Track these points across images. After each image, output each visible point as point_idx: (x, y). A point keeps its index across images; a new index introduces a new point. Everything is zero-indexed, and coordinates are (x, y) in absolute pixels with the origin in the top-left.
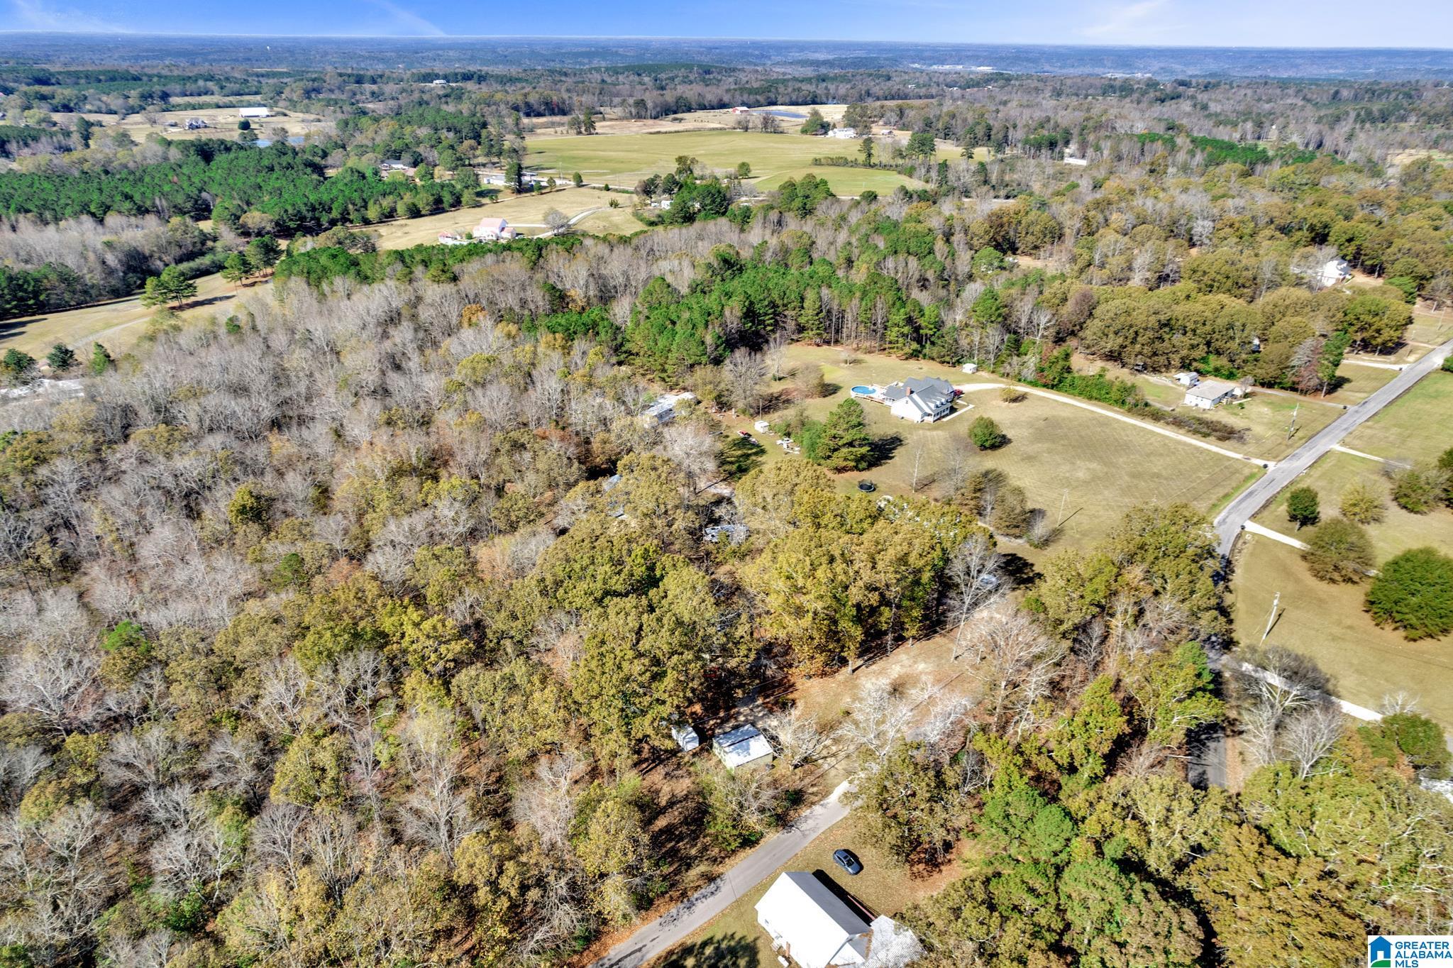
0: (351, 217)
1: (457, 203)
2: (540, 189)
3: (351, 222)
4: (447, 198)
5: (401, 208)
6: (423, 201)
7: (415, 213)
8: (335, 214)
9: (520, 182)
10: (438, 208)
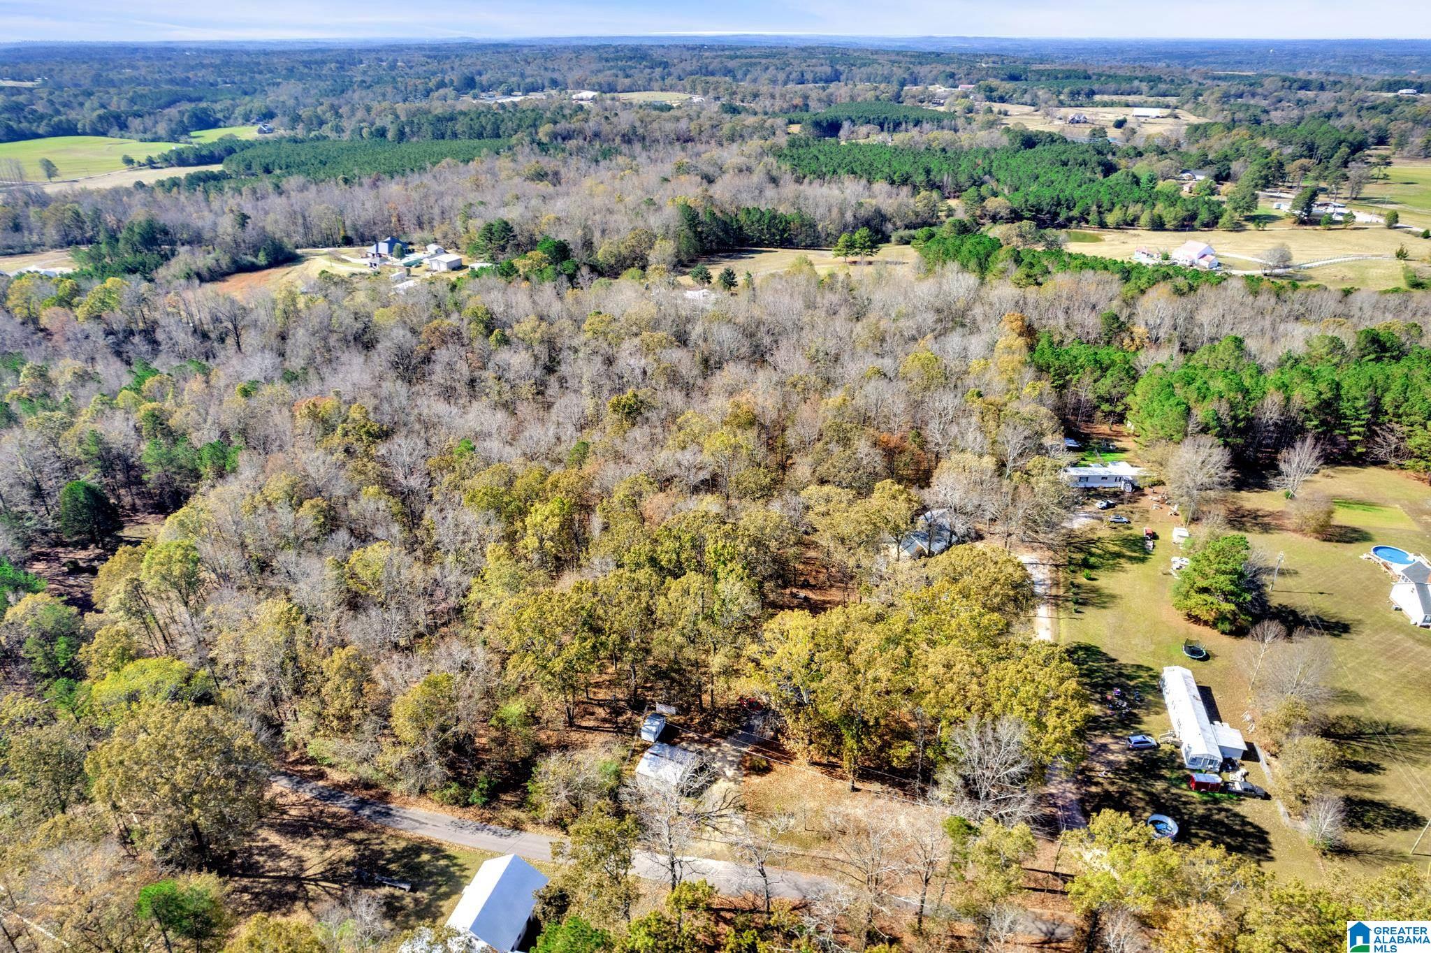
0: (1090, 218)
1: (1211, 224)
2: (1330, 223)
3: (1087, 222)
4: (1204, 216)
5: (1145, 218)
6: (1170, 215)
7: (1158, 225)
8: (1075, 213)
9: (1309, 212)
10: (1187, 224)
